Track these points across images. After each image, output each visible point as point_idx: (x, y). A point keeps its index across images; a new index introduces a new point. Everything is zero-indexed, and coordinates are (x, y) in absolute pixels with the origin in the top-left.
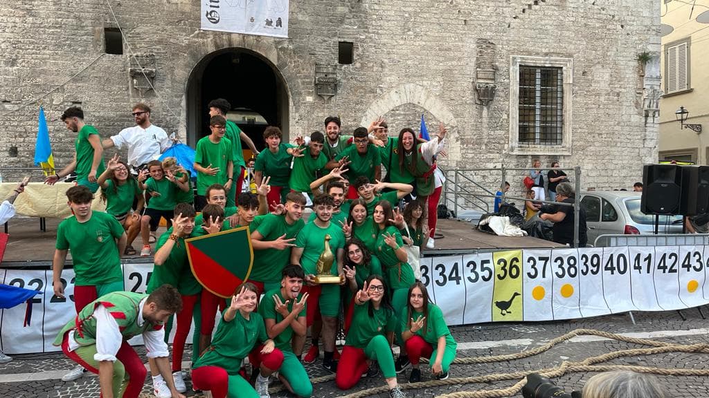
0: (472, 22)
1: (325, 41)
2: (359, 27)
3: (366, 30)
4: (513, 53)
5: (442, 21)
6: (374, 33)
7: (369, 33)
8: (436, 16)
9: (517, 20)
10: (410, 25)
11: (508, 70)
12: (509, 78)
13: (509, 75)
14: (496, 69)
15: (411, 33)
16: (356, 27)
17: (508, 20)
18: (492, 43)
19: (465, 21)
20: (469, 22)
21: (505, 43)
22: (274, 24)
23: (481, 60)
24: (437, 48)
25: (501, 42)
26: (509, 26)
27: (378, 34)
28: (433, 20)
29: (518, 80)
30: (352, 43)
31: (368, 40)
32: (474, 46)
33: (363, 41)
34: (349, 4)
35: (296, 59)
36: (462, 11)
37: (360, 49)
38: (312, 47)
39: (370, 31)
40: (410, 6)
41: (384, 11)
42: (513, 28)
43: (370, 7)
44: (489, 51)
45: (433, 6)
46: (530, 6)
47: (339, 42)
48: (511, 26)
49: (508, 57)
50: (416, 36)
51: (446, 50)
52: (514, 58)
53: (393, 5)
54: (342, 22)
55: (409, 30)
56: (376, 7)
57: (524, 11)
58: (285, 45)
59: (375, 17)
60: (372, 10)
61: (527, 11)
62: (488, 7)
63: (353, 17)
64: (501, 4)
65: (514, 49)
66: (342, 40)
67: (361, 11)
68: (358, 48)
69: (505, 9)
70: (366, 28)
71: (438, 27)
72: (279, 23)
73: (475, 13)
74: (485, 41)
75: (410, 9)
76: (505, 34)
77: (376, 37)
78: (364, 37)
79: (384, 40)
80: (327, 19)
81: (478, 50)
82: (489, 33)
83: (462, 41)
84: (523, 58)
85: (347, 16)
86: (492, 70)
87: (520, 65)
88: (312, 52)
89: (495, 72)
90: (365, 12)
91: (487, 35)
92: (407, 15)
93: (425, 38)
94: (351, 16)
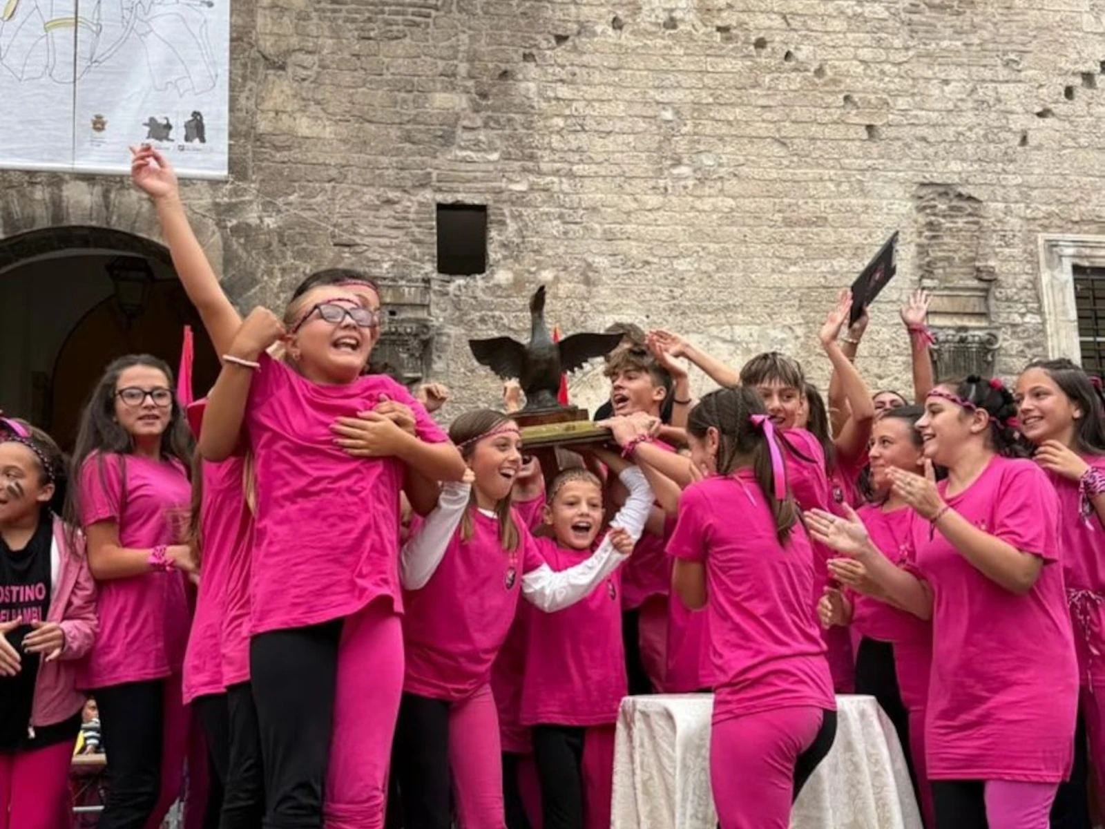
0: (892, 132)
1: (389, 202)
2: (507, 157)
3: (530, 164)
4: (1045, 228)
5: (788, 129)
6: (556, 173)
7: (540, 173)
8: (768, 115)
9: (1049, 121)
10: (681, 145)
11: (1035, 284)
12: (1040, 311)
13: (1039, 300)
14: (988, 282)
15: (684, 170)
16: (495, 156)
17: (1019, 122)
18: (970, 198)
19: (870, 128)
20: (885, 133)
21: (1014, 194)
22: (178, 133)
23: (936, 253)
24: (778, 217)
25: (1000, 192)
26: (1024, 141)
27: (571, 175)
28: (761, 129)
29: (1073, 314)
30: (482, 209)
31: (539, 197)
32: (906, 206)
33: (519, 200)
34: (470, 83)
35: (290, 260)
36: (856, 97)
37: (512, 226)
38: (346, 223)
39: (545, 167)
40: (679, 86)
41: (589, 102)
42: (1039, 147)
43: (540, 94)
44: (960, 222)
45: (756, 85)
46: (1088, 78)
47: (440, 207)
48: (1032, 141)
49: (1029, 239)
50: (701, 181)
51: (809, 223)
52: (1052, 245)
53: (617, 86)
54: (447, 140)
55: (678, 162)
56: (564, 91)
57: (1069, 92)
58: (252, 217)
59: (560, 122)
60: (548, 100)
61: (1082, 93)
62: (946, 82)
63: (486, 125)
64: (988, 74)
65: (1049, 215)
66: (449, 199)
67: (510, 106)
68: (503, 223)
69: (1003, 88)
70: (532, 157)
71: (777, 150)
72: (196, 128)
73: (902, 103)
74: (945, 190)
75: (677, 95)
76: (1011, 167)
77: (565, 187)
78: (522, 187)
79: (592, 194)
80: (394, 132)
81: (922, 219)
82: (955, 166)
83: (864, 193)
84: (1084, 244)
85: (466, 123)
86: (975, 283)
87: (1076, 269)
88: (345, 237)
89: (987, 290)
90: (526, 109)
91: (951, 170)
92: (668, 115)
93: (732, 186)
94: (479, 123)
